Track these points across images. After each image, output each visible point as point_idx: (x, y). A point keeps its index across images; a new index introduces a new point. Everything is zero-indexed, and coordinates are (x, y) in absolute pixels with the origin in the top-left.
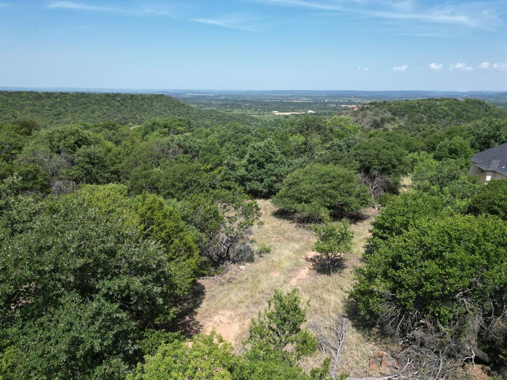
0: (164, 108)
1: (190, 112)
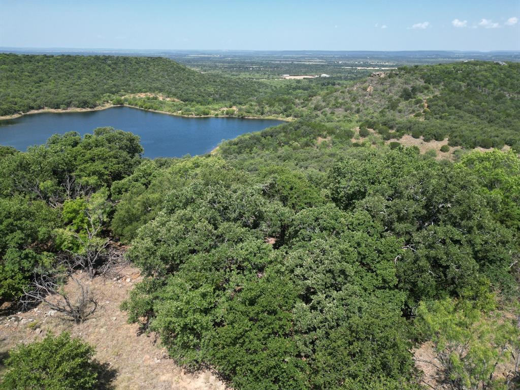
0: (162, 73)
1: (191, 77)
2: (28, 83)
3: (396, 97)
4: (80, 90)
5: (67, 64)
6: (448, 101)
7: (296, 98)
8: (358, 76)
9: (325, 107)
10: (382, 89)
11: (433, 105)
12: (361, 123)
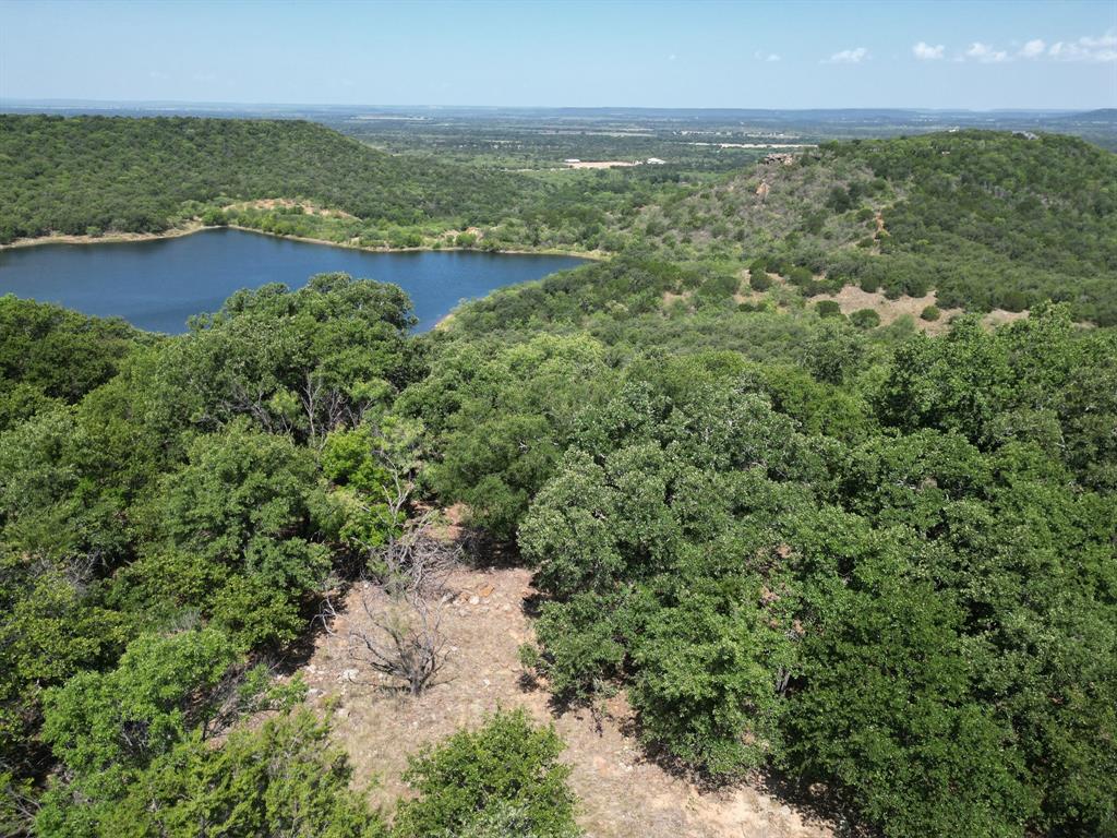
0: (307, 155)
1: (371, 164)
2: (9, 178)
3: (818, 207)
4: (129, 194)
5: (96, 135)
6: (926, 214)
7: (606, 210)
8: (725, 162)
9: (669, 228)
10: (789, 189)
11: (895, 223)
12: (750, 262)
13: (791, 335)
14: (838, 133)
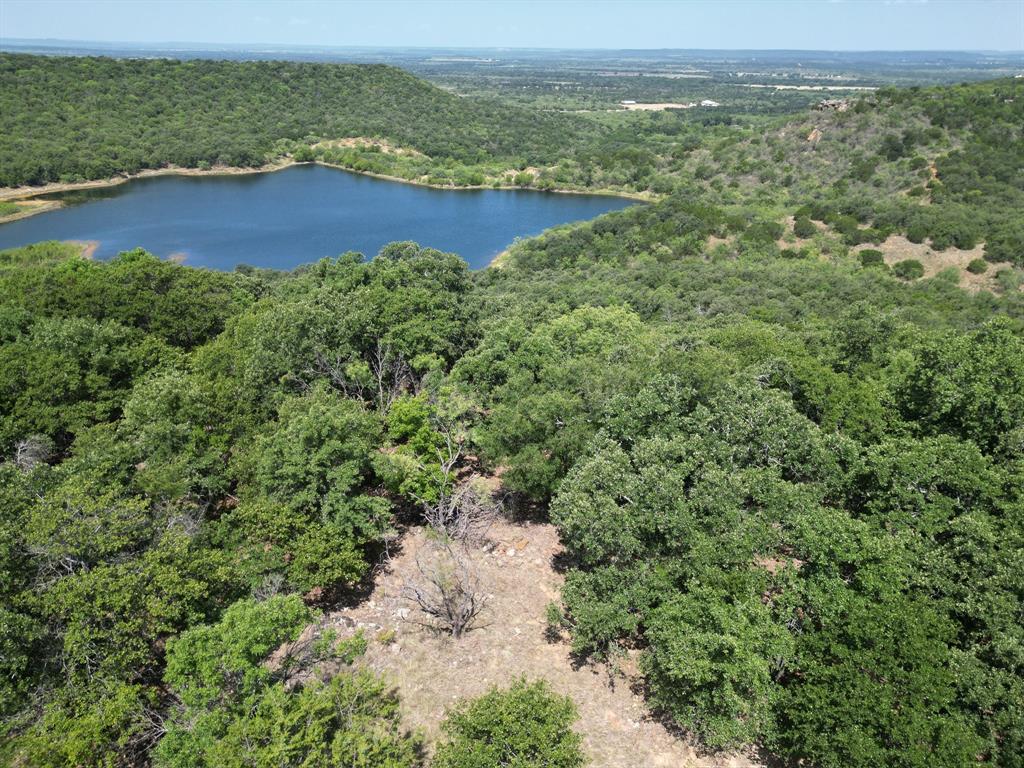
0: (386, 97)
1: (443, 105)
2: (136, 117)
3: (870, 154)
4: (234, 132)
5: (207, 77)
6: (981, 164)
7: (657, 153)
8: (779, 104)
9: (718, 172)
10: (841, 136)
11: (949, 172)
12: (796, 209)
13: (831, 284)
14: (896, 75)
